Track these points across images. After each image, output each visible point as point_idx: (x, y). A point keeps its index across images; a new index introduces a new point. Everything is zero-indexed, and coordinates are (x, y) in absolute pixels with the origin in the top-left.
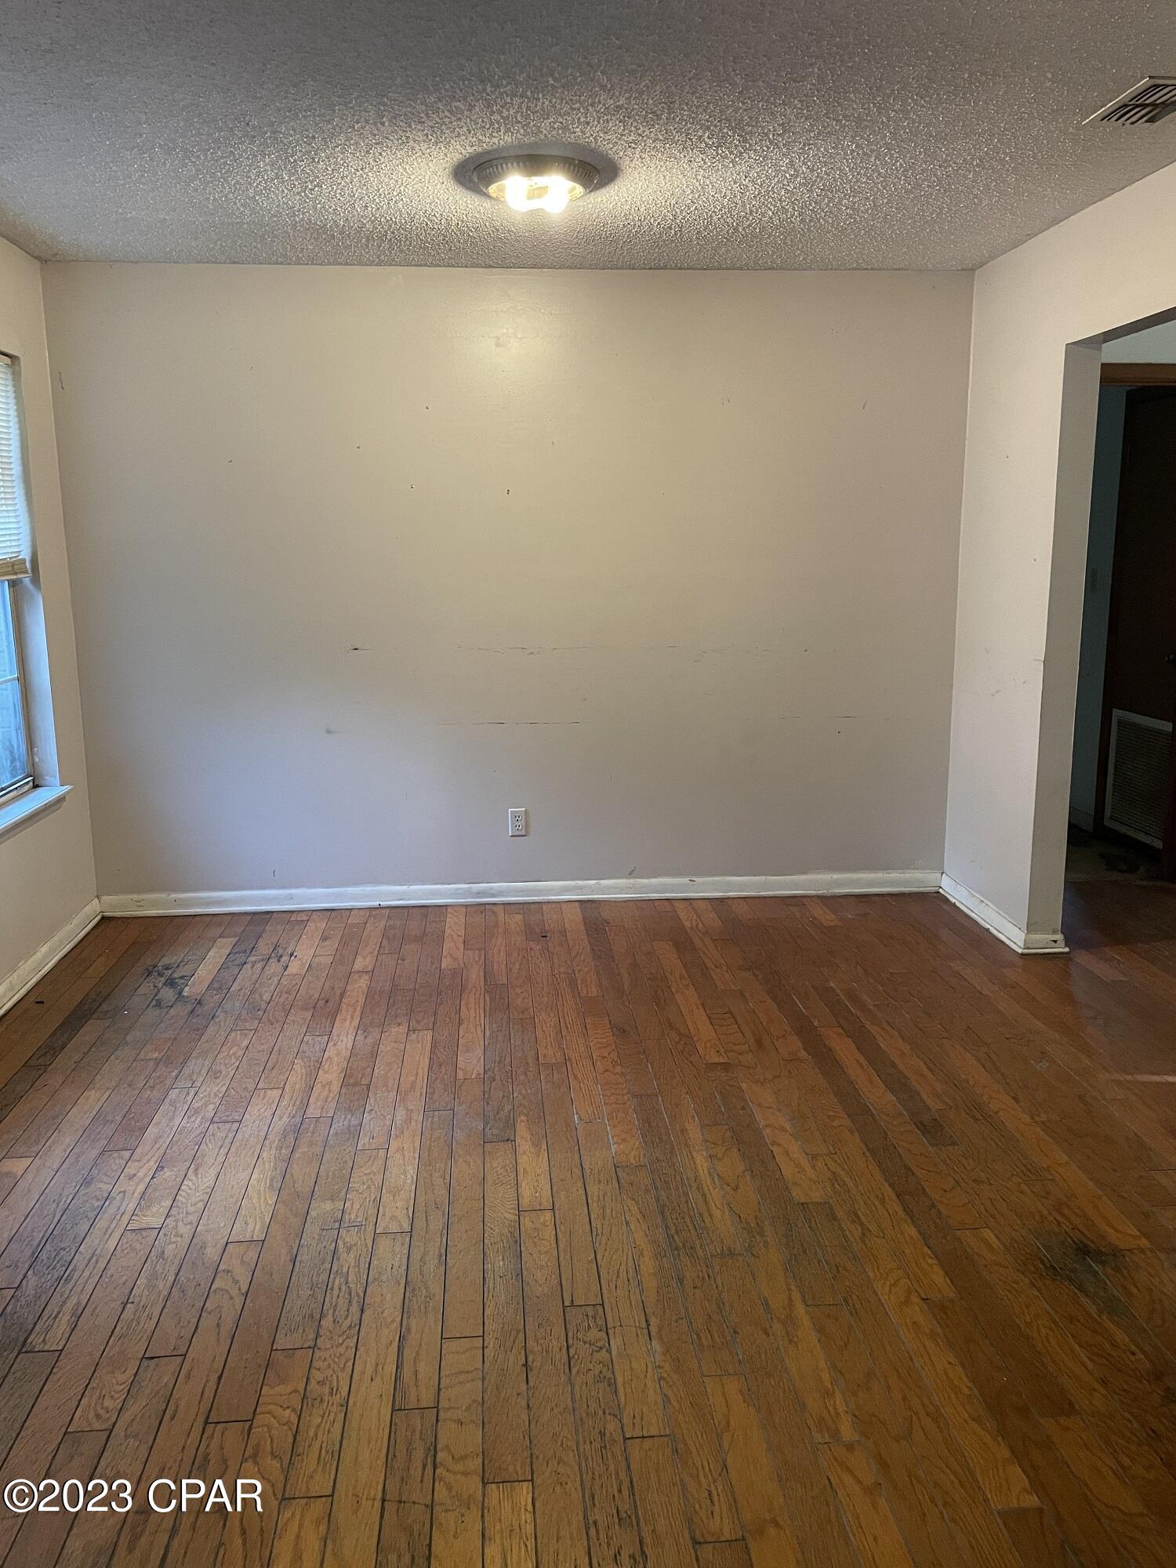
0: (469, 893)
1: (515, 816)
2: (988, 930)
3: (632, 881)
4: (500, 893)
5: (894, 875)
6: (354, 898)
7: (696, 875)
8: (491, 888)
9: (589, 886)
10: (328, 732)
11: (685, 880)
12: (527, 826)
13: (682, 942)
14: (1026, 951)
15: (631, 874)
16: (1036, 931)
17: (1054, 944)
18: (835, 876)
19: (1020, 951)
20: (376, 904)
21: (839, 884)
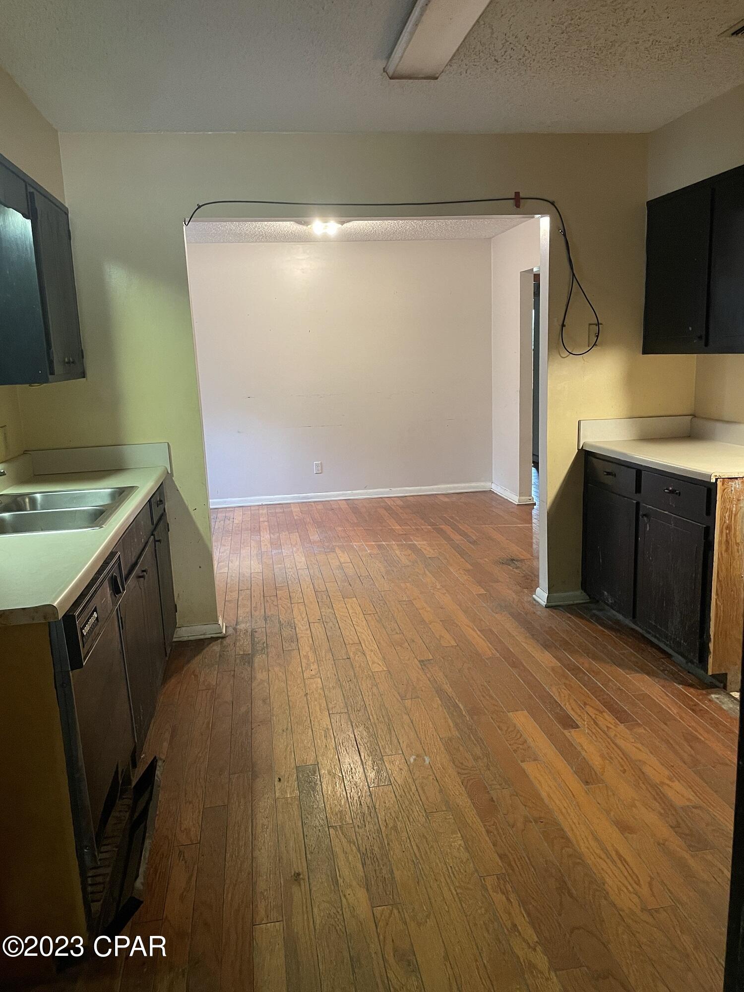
0: (299, 498)
1: (317, 465)
2: (507, 499)
3: (366, 491)
4: (311, 498)
5: (473, 484)
6: (251, 501)
7: (392, 487)
8: (308, 496)
9: (349, 494)
10: (239, 432)
11: (388, 490)
12: (322, 469)
13: (388, 508)
14: (519, 503)
15: (365, 488)
16: (523, 496)
17: (530, 501)
18: (448, 486)
19: (517, 504)
20: (261, 503)
21: (450, 489)
